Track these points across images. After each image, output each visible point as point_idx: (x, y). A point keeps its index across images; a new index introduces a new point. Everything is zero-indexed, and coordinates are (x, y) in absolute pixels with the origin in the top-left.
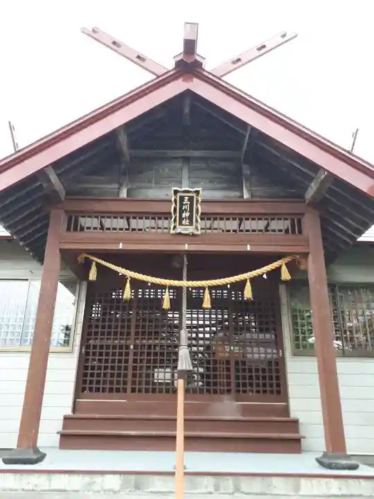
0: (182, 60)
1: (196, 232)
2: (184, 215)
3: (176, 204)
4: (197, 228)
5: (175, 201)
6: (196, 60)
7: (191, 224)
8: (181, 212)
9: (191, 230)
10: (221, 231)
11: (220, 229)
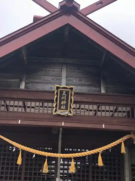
0: (64, 5)
1: (70, 114)
2: (62, 103)
3: (57, 96)
4: (70, 112)
5: (57, 94)
6: (74, 5)
7: (67, 109)
8: (61, 101)
9: (66, 113)
10: (86, 110)
11: (86, 109)
